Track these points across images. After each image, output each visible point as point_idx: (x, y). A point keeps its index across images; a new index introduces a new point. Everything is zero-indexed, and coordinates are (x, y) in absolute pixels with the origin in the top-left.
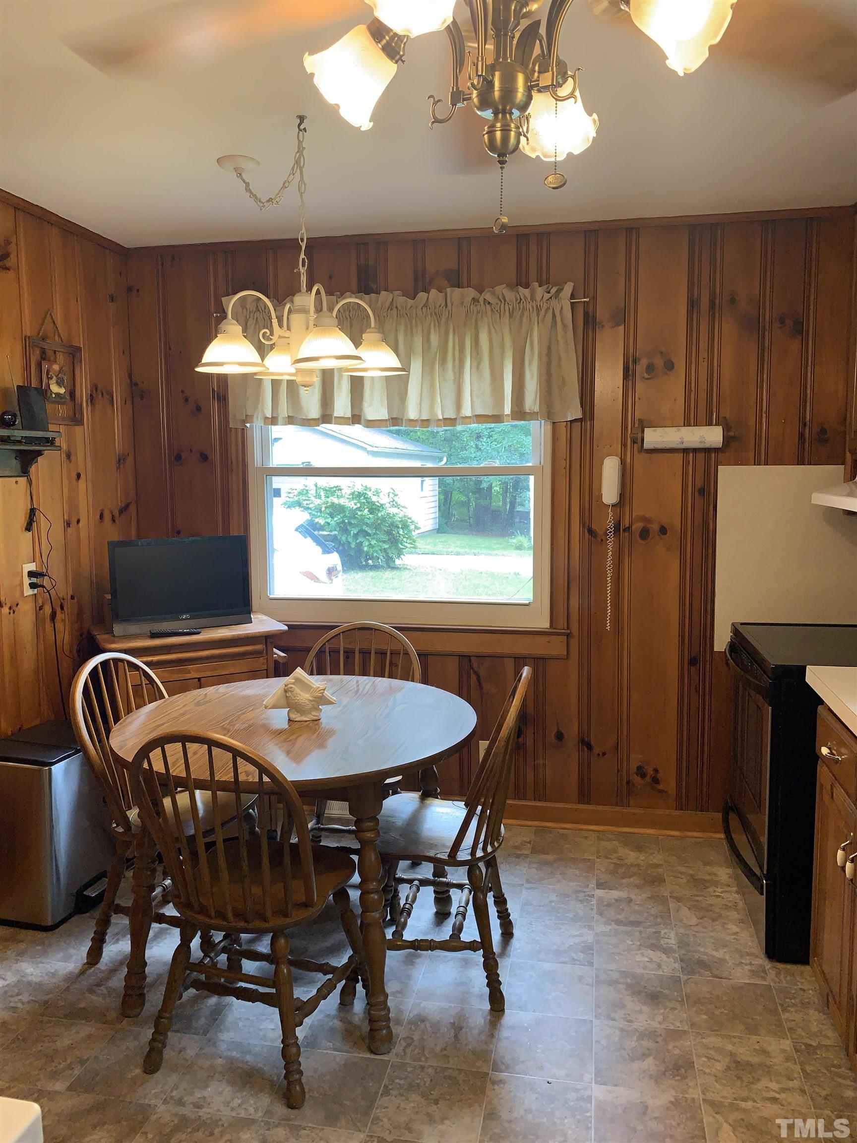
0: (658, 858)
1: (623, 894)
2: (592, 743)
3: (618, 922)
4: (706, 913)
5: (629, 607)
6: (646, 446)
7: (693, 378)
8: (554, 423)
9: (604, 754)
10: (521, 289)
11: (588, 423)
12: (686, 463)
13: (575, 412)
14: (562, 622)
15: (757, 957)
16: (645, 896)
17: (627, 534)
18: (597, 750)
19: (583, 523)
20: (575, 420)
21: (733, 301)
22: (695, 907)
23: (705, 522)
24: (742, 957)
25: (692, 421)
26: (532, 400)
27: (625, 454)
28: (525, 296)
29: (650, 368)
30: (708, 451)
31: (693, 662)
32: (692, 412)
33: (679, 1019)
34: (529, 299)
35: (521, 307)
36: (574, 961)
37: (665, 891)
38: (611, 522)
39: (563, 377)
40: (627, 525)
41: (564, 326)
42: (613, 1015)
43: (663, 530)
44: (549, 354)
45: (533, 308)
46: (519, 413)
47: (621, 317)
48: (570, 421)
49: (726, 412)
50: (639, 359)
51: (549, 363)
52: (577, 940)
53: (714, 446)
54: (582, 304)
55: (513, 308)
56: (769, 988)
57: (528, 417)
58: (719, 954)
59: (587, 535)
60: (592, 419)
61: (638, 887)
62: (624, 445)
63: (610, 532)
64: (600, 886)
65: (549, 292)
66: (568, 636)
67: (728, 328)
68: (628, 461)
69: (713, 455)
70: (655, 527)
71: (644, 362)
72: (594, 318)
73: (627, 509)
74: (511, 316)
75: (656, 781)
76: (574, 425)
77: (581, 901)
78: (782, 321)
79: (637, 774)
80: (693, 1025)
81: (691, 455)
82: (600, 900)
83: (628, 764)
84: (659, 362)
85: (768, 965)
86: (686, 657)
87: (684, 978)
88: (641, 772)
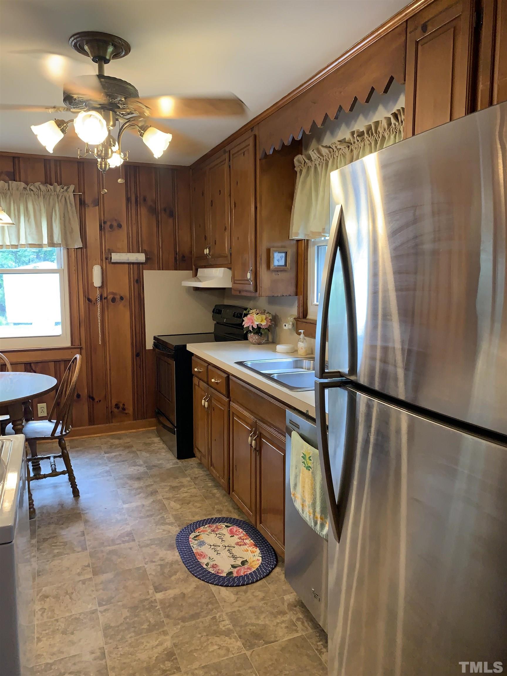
0: (128, 440)
1: (117, 453)
2: (94, 396)
3: (118, 462)
4: (152, 452)
5: (109, 333)
6: (112, 261)
7: (130, 232)
8: (68, 249)
9: (100, 401)
10: (48, 185)
11: (85, 249)
12: (129, 269)
13: (79, 244)
14: (77, 343)
15: (173, 460)
16: (126, 452)
17: (106, 300)
18: (96, 400)
19: (85, 296)
20: (79, 248)
21: (145, 200)
22: (148, 451)
23: (139, 295)
24: (168, 461)
25: (131, 250)
26: (57, 237)
27: (103, 264)
28: (50, 189)
29: (111, 226)
30: (138, 264)
31: (138, 355)
32: (131, 247)
33: (150, 481)
34: (53, 190)
35: (49, 194)
36: (103, 476)
37: (134, 449)
38: (98, 295)
39: (72, 228)
40: (106, 297)
41: (71, 204)
42: (124, 487)
43: (122, 298)
44: (64, 217)
45: (55, 195)
46: (51, 244)
47: (97, 203)
48: (76, 248)
49: (145, 248)
50: (106, 222)
51: (65, 221)
52: (103, 470)
53: (142, 262)
54: (78, 195)
55: (45, 194)
56: (179, 467)
57: (56, 246)
58: (160, 462)
59: (87, 301)
60: (86, 247)
61: (123, 450)
62: (102, 260)
63: (98, 300)
64: (105, 453)
65: (63, 188)
66: (81, 348)
67: (144, 211)
68: (104, 267)
69: (141, 265)
70: (118, 297)
71: (108, 224)
72: (84, 201)
73: (105, 289)
74: (44, 198)
75: (124, 409)
76: (78, 250)
77: (100, 459)
78: (165, 210)
79: (115, 408)
80: (155, 482)
81: (132, 265)
82: (108, 458)
83: (111, 403)
84: (115, 224)
85: (178, 461)
86: (135, 353)
87: (148, 471)
88: (117, 406)
